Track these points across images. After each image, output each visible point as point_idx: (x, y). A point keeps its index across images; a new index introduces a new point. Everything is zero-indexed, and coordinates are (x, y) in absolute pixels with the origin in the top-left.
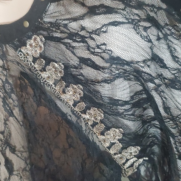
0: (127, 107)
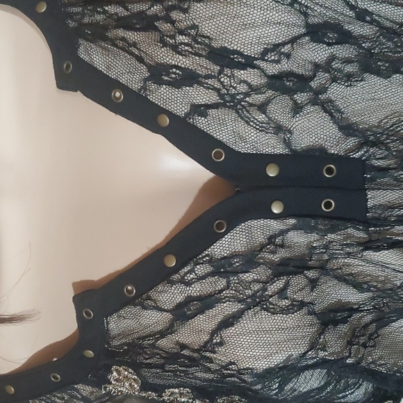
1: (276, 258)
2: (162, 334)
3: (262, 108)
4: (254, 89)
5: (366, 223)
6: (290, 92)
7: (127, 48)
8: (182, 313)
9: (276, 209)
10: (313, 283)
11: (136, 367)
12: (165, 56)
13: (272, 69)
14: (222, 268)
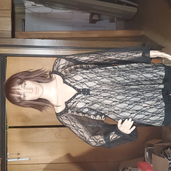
0: (89, 111)
1: (81, 98)
2: (72, 105)
3: (80, 85)
4: (79, 83)
5: (90, 95)
6: (82, 83)
7: (69, 80)
8: (73, 103)
9: (82, 93)
10: (85, 100)
11: (71, 109)
12: (72, 81)
13: (80, 82)
14: (76, 99)
